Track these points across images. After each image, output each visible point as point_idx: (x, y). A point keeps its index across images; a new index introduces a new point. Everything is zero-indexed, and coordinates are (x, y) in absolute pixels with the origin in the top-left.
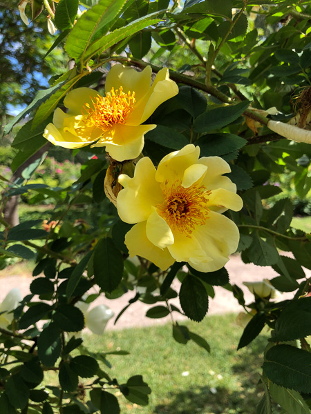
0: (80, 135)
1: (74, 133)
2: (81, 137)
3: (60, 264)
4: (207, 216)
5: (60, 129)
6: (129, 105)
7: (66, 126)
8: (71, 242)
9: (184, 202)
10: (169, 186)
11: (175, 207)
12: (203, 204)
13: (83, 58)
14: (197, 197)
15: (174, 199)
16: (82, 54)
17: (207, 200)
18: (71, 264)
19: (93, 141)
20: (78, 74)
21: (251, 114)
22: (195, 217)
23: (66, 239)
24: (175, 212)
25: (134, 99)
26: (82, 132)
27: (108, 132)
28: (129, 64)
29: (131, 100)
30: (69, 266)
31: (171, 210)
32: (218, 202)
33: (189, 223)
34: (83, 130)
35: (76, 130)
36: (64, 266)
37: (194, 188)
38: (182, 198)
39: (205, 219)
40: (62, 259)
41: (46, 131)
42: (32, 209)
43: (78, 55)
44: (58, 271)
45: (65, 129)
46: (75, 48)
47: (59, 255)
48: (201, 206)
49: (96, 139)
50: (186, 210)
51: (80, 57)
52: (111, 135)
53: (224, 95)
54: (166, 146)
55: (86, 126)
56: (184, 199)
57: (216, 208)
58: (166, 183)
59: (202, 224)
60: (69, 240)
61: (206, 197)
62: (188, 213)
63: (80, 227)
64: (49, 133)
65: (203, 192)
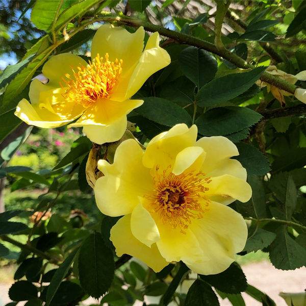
0: (60, 112)
1: (51, 109)
2: (59, 115)
3: (46, 264)
4: (207, 208)
5: (35, 106)
6: (114, 76)
7: (42, 102)
8: (62, 237)
9: (177, 191)
10: (160, 172)
11: (166, 198)
12: (201, 194)
13: (53, 28)
14: (193, 185)
15: (165, 188)
16: (52, 24)
17: (207, 189)
18: (59, 265)
19: (72, 120)
20: (50, 44)
21: (274, 80)
22: (191, 208)
23: (56, 234)
24: (167, 203)
25: (121, 69)
26: (61, 108)
27: (91, 108)
28: (119, 24)
29: (118, 71)
30: (56, 267)
31: (161, 201)
32: (224, 192)
33: (185, 216)
34: (63, 106)
35: (53, 106)
36: (51, 267)
37: (190, 174)
38: (175, 187)
39: (203, 212)
40: (48, 258)
41: (18, 109)
42: (22, 194)
43: (48, 26)
44: (42, 272)
45: (41, 105)
46: (43, 20)
47: (46, 253)
48: (199, 196)
49: (76, 117)
50: (181, 201)
51: (50, 28)
52: (93, 112)
53: (239, 57)
54: (161, 123)
55: (66, 101)
56: (178, 188)
57: (221, 199)
58: (157, 169)
59: (200, 217)
60: (60, 235)
61: (205, 185)
62: (182, 205)
63: (77, 219)
64: (22, 110)
65: (200, 180)
